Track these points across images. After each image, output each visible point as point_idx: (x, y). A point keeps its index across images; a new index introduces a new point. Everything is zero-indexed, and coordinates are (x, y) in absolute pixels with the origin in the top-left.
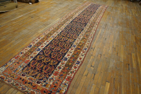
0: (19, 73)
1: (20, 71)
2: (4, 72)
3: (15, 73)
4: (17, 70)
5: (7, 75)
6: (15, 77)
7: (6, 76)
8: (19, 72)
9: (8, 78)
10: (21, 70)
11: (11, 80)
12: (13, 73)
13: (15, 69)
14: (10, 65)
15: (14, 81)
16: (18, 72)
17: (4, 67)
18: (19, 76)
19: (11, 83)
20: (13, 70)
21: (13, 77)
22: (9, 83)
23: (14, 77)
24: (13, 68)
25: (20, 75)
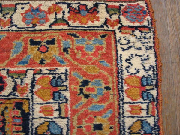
0: (28, 80)
1: (37, 99)
2: (109, 44)
3: (45, 70)
4: (56, 95)
5: (75, 36)
6: (26, 48)
7: (74, 28)
8: (33, 86)
9: (54, 27)
10: (37, 108)
11: (34, 25)
12: (54, 63)
13: (67, 94)
14: (127, 107)
15: (14, 28)
16: (37, 87)
17: (142, 73)
18: (11, 64)
19: (19, 11)
20: (73, 81)
21: (33, 43)
22: (27, 7)
23: (29, 46)
24: (87, 96)
25: (8, 72)
